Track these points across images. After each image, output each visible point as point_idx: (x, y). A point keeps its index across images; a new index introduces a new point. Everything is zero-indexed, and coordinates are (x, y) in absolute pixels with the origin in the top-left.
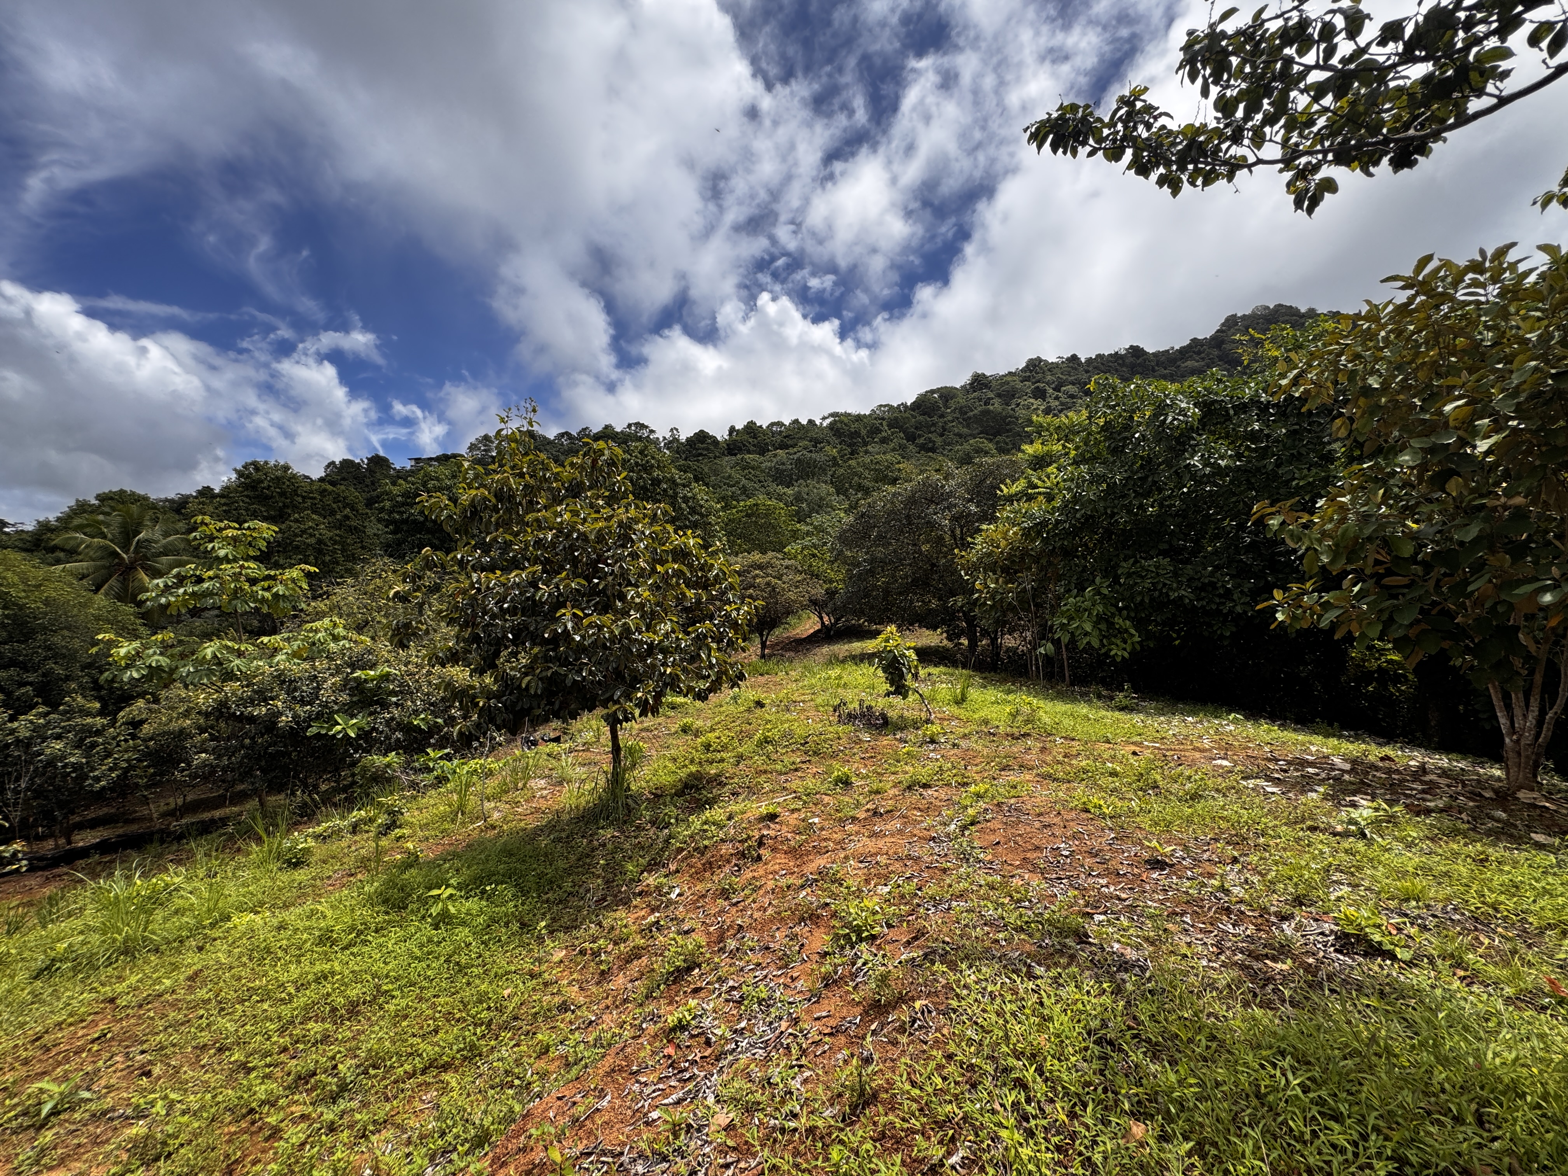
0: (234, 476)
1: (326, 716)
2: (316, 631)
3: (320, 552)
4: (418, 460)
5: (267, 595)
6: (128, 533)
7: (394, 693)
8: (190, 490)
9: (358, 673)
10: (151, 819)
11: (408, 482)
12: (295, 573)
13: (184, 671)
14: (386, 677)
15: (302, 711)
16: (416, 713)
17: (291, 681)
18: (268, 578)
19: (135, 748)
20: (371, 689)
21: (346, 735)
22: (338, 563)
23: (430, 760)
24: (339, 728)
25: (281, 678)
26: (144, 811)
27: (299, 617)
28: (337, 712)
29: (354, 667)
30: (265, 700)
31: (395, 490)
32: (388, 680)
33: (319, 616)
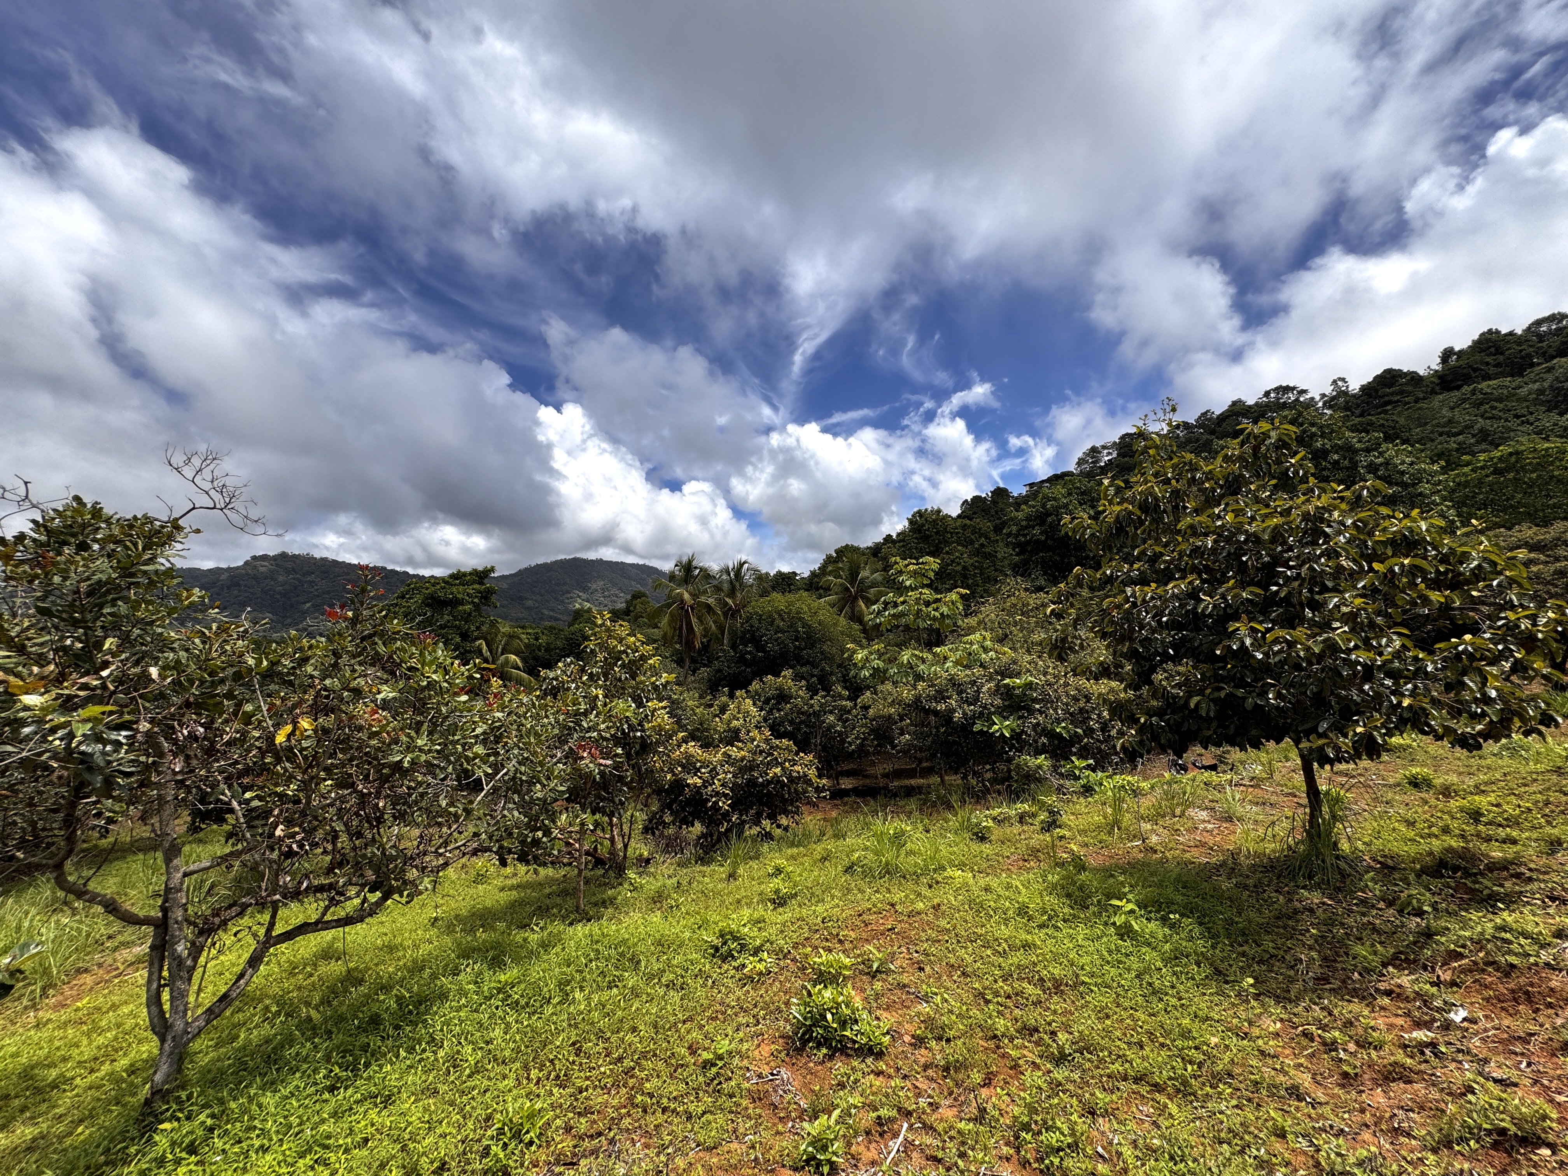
0: (907, 524)
1: (985, 715)
2: (971, 643)
3: (965, 577)
4: (1031, 485)
5: (937, 614)
6: (853, 574)
7: (1037, 701)
8: (879, 539)
9: (1007, 681)
10: (877, 777)
11: (1030, 507)
12: (953, 596)
13: (891, 672)
14: (1029, 686)
15: (970, 709)
16: (1058, 721)
17: (959, 685)
18: (937, 601)
19: (865, 726)
20: (1018, 696)
21: (1002, 734)
22: (978, 585)
23: (1076, 767)
24: (996, 727)
25: (952, 681)
26: (872, 771)
27: (957, 632)
28: (994, 713)
29: (1004, 675)
30: (943, 698)
31: (1020, 515)
32: (1031, 689)
33: (971, 630)
